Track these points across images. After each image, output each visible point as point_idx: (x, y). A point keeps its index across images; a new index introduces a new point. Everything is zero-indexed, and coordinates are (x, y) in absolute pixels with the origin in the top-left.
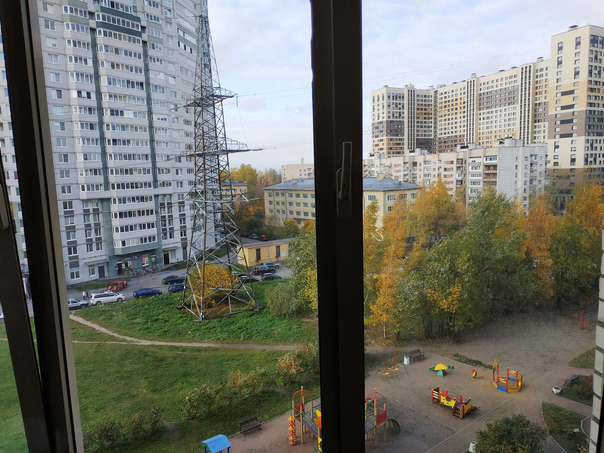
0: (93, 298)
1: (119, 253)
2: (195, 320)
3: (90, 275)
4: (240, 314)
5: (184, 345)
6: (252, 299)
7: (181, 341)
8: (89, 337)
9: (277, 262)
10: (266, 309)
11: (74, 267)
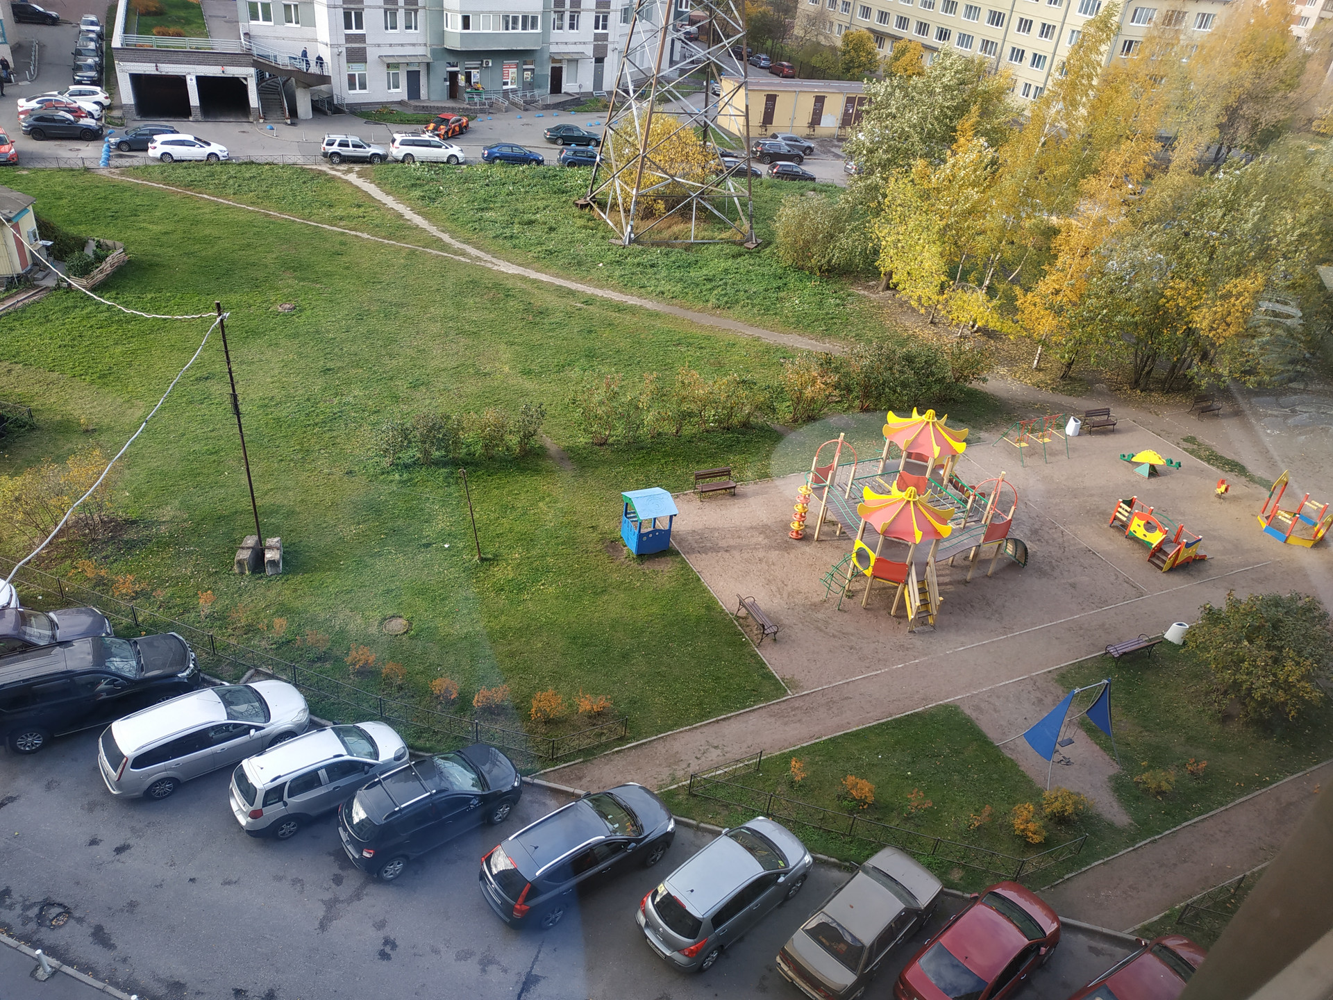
0: (397, 144)
1: (454, 44)
2: (613, 241)
3: (389, 88)
4: (711, 247)
5: (590, 290)
6: (743, 218)
7: (582, 280)
8: (390, 230)
9: (809, 137)
10: (773, 246)
11: (354, 62)
